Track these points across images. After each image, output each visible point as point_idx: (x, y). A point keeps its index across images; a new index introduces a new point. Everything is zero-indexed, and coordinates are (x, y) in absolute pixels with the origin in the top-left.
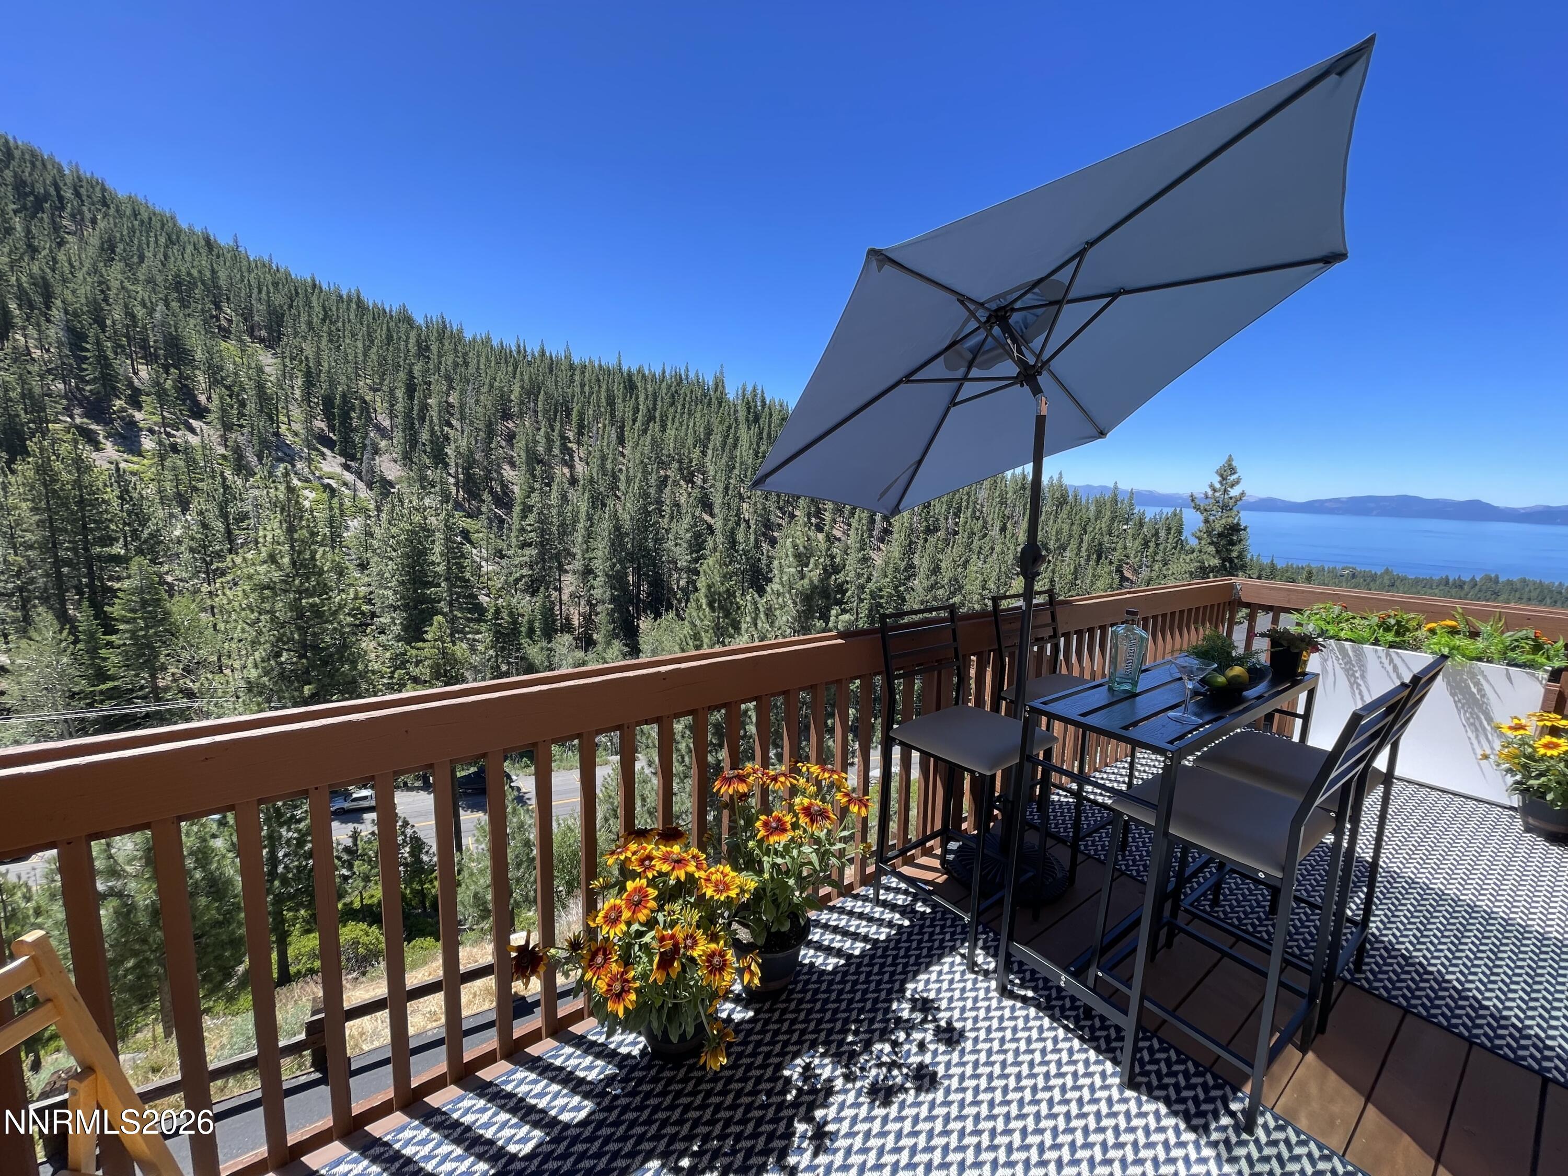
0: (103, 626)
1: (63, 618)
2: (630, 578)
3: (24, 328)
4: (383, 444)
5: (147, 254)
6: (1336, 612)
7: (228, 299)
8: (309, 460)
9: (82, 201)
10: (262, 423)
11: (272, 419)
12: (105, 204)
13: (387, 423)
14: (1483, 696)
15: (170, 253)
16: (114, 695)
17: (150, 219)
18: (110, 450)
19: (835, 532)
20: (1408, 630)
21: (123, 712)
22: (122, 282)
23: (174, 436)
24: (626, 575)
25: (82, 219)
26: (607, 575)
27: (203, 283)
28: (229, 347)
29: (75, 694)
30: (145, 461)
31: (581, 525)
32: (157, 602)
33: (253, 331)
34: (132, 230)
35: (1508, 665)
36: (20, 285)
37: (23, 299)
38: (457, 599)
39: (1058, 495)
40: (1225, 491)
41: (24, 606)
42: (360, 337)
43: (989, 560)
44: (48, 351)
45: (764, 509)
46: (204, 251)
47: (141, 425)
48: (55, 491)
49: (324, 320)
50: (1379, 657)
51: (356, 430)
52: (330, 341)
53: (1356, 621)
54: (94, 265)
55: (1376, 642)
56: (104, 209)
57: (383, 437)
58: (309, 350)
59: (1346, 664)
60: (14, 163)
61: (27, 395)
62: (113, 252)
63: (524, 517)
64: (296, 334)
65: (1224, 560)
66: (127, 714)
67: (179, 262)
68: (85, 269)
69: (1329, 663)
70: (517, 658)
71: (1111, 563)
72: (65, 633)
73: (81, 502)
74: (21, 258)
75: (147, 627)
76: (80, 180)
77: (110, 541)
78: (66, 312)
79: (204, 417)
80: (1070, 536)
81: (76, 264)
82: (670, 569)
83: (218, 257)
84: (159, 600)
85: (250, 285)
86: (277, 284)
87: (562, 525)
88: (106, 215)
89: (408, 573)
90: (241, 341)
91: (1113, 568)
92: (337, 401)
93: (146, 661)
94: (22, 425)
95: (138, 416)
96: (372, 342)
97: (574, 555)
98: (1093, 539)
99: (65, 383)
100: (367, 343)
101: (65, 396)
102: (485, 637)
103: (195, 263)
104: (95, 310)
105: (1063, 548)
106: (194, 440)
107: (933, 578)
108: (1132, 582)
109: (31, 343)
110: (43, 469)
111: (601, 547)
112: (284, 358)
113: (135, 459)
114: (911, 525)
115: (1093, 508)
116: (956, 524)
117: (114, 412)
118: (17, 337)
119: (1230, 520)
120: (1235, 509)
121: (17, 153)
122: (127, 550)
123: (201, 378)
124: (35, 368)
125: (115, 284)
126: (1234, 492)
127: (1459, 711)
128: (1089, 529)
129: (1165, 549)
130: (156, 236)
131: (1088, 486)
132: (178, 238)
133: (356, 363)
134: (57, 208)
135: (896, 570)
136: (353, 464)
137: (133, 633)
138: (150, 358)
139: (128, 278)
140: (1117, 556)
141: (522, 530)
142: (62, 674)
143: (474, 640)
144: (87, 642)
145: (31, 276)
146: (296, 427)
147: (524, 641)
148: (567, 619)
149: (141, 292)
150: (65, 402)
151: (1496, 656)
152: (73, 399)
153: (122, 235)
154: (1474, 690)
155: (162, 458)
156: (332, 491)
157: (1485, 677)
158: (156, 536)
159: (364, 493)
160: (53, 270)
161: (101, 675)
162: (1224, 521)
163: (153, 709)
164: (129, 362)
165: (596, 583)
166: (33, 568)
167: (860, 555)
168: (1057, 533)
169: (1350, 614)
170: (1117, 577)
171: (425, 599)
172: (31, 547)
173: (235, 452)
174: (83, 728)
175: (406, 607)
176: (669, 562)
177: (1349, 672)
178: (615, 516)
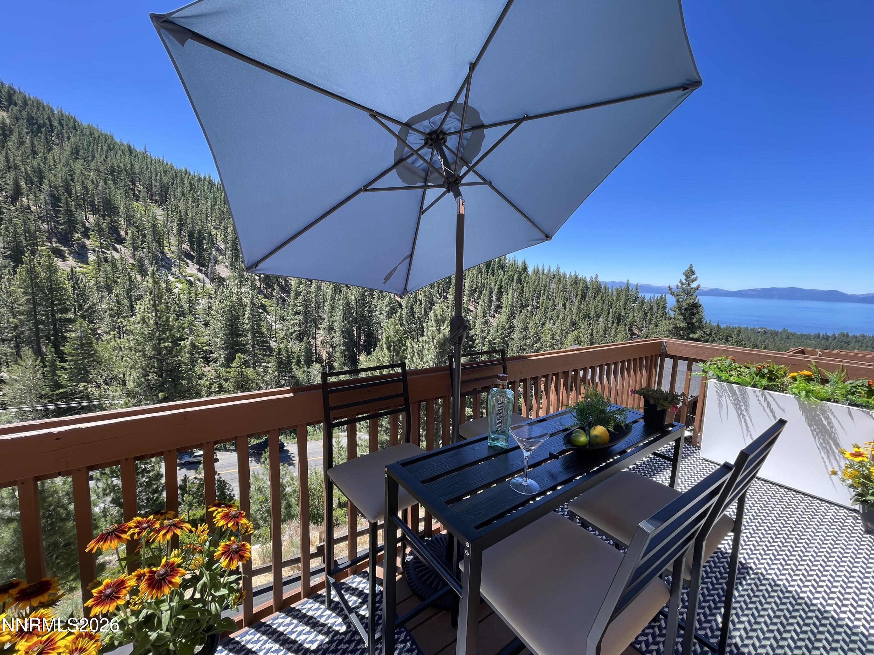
0: (59, 358)
1: (38, 353)
2: (355, 332)
3: (27, 195)
4: (220, 258)
5: (96, 155)
6: (728, 363)
7: (139, 179)
8: (180, 267)
9: (63, 127)
10: (154, 246)
11: (160, 244)
12: (75, 128)
13: (222, 247)
14: (832, 427)
15: (109, 155)
16: (64, 396)
17: (99, 137)
18: (71, 261)
19: (469, 307)
20: (777, 377)
21: (69, 406)
22: (81, 170)
23: (107, 253)
24: (353, 330)
25: (63, 137)
26: (341, 330)
27: (126, 171)
28: (139, 205)
29: (42, 395)
30: (90, 267)
31: (328, 303)
32: (90, 344)
33: (152, 197)
34: (89, 143)
35: (849, 404)
36: (26, 172)
37: (28, 179)
38: (257, 344)
39: (595, 286)
40: (689, 285)
41: (18, 347)
42: (209, 200)
43: (556, 323)
44: (40, 207)
45: (430, 294)
46: (127, 154)
47: (88, 247)
48: (37, 283)
49: (190, 191)
50: (757, 396)
51: (205, 250)
52: (194, 202)
53: (742, 370)
54: (67, 161)
55: (754, 386)
56: (74, 131)
57: (221, 254)
58: (181, 206)
59: (734, 400)
60: (27, 108)
61: (27, 231)
62: (78, 154)
63: (296, 298)
64: (175, 198)
65: (688, 324)
66: (70, 408)
67: (114, 160)
68: (62, 163)
69: (723, 398)
70: (290, 377)
71: (625, 325)
72: (38, 361)
73: (51, 289)
74: (28, 157)
75: (83, 359)
76: (62, 116)
77: (66, 310)
78: (50, 186)
79: (123, 243)
80: (602, 310)
81: (58, 161)
82: (377, 327)
83: (135, 157)
84: (90, 343)
85: (151, 172)
86: (166, 171)
87: (317, 302)
88: (75, 134)
89: (229, 329)
90: (145, 202)
91: (627, 328)
92: (196, 235)
93: (82, 377)
94: (23, 247)
95: (87, 242)
96: (216, 202)
97: (324, 319)
98: (615, 312)
99: (48, 224)
100: (213, 203)
101: (48, 232)
102: (272, 365)
103: (122, 160)
104: (67, 185)
105: (598, 316)
106: (117, 256)
107: (524, 333)
108: (638, 336)
109: (31, 203)
110: (31, 271)
111: (339, 315)
112: (167, 211)
113: (84, 266)
114: (512, 303)
115: (615, 294)
116: (538, 303)
117: (74, 241)
118: (24, 199)
119: (692, 301)
120: (694, 294)
121: (29, 102)
122: (76, 315)
123: (122, 222)
124: (31, 217)
125: (78, 171)
126: (694, 285)
127: (815, 437)
128: (613, 306)
129: (656, 317)
130: (102, 146)
131: (613, 282)
132: (114, 147)
133: (207, 214)
134: (49, 131)
135: (503, 328)
136: (203, 269)
137: (76, 361)
138: (95, 211)
139: (85, 169)
140: (629, 321)
141: (295, 305)
142: (36, 385)
143: (266, 367)
144: (50, 367)
145: (32, 167)
146: (173, 248)
147: (294, 367)
148: (319, 355)
149: (92, 175)
150: (47, 235)
151: (840, 398)
152: (52, 233)
153: (83, 145)
154: (825, 423)
155: (99, 265)
156: (191, 283)
157: (833, 413)
158: (92, 308)
159: (209, 284)
160: (45, 164)
161: (57, 385)
162: (688, 301)
163: (85, 404)
164: (83, 213)
165: (335, 335)
166: (23, 326)
167: (483, 320)
168: (595, 308)
169: (738, 365)
170: (629, 333)
171: (239, 344)
172: (22, 314)
173: (139, 262)
174: (46, 414)
175: (227, 348)
176: (377, 323)
177: (737, 406)
178: (346, 298)
